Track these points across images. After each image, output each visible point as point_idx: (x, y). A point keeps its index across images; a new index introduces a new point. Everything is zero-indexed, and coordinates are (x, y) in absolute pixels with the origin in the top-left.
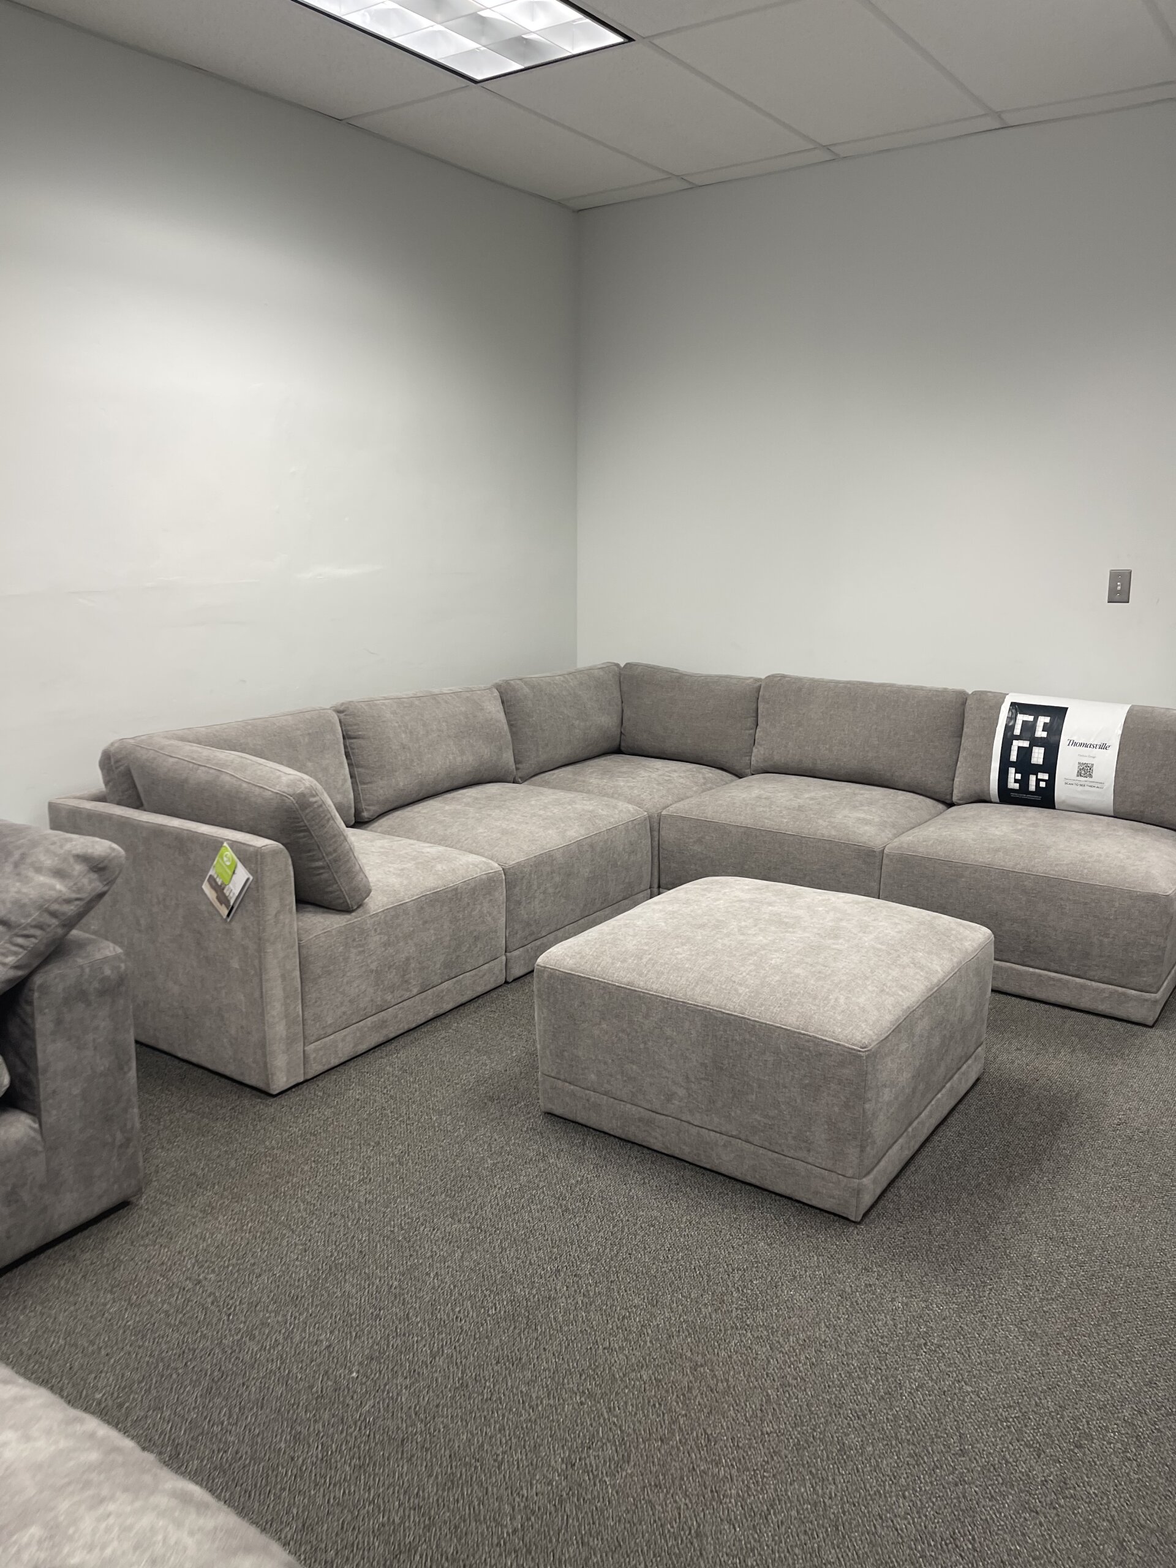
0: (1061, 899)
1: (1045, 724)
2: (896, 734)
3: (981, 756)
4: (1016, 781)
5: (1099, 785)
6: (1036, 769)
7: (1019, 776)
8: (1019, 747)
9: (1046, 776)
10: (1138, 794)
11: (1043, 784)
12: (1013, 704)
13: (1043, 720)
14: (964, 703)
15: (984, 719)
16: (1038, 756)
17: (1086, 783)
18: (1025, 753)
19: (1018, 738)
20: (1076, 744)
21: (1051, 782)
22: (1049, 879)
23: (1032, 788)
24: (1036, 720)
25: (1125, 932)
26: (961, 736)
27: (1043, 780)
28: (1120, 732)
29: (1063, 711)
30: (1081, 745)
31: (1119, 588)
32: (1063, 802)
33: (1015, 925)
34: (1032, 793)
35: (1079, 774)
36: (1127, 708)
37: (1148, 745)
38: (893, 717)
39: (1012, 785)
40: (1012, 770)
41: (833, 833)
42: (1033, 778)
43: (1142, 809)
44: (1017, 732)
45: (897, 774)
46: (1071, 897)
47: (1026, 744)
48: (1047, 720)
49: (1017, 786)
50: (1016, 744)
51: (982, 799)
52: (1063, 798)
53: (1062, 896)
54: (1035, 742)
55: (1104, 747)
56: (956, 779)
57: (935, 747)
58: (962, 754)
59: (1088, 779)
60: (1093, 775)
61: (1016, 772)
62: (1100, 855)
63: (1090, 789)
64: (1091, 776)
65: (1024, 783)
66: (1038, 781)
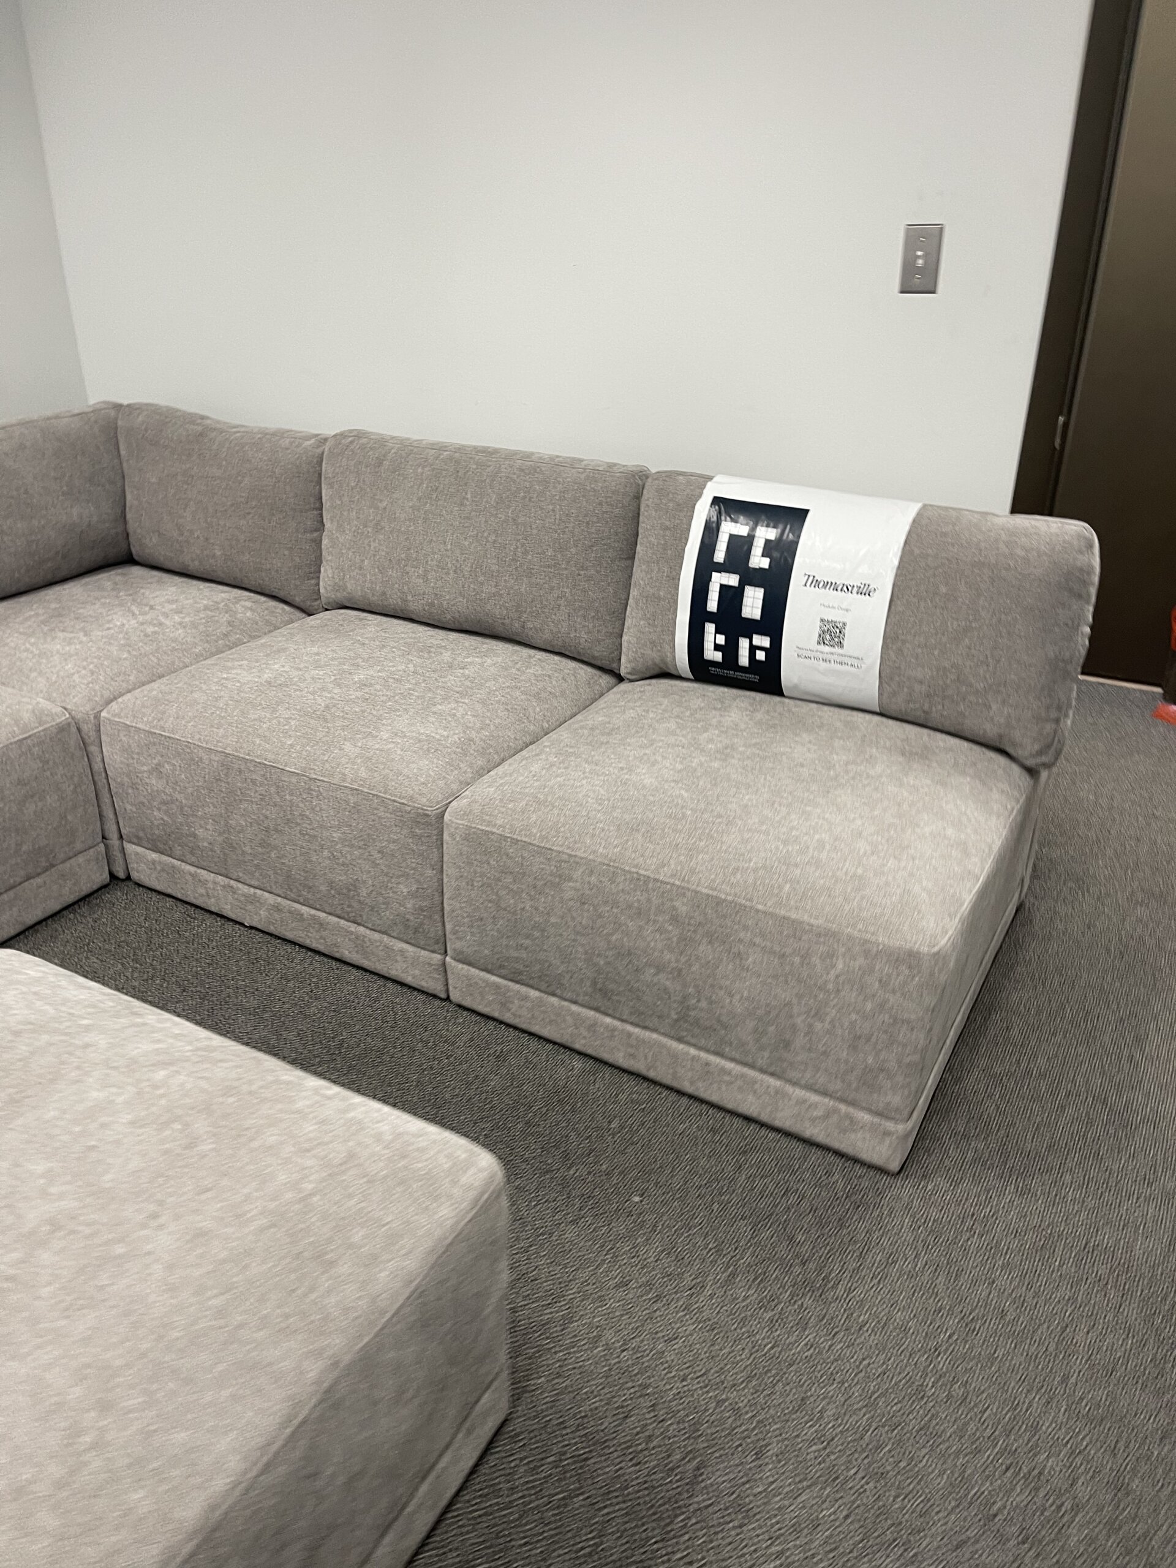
0: (741, 941)
1: (767, 542)
2: (526, 553)
3: (659, 598)
4: (717, 647)
5: (855, 662)
6: (750, 628)
7: (721, 639)
8: (722, 586)
9: (765, 642)
10: (921, 682)
11: (761, 656)
12: (717, 501)
13: (766, 533)
14: (638, 497)
15: (667, 528)
16: (753, 603)
17: (832, 658)
18: (732, 597)
19: (721, 568)
20: (816, 583)
21: (774, 652)
22: (719, 902)
23: (744, 660)
24: (753, 529)
25: (854, 1016)
26: (632, 558)
27: (761, 648)
28: (896, 563)
29: (800, 515)
30: (826, 585)
31: (920, 262)
32: (796, 687)
33: (661, 976)
34: (743, 669)
35: (822, 641)
36: (912, 510)
37: (943, 589)
38: (521, 519)
39: (712, 654)
40: (710, 628)
41: (363, 773)
42: (744, 644)
43: (926, 707)
44: (720, 556)
45: (529, 625)
46: (757, 940)
47: (733, 580)
48: (772, 534)
49: (718, 656)
50: (718, 579)
51: (665, 674)
52: (795, 680)
53: (742, 935)
54: (750, 577)
55: (865, 591)
56: (625, 638)
57: (589, 579)
58: (634, 592)
59: (837, 650)
60: (845, 643)
61: (717, 631)
62: (821, 845)
63: (839, 667)
64: (841, 645)
65: (730, 650)
66: (753, 649)
